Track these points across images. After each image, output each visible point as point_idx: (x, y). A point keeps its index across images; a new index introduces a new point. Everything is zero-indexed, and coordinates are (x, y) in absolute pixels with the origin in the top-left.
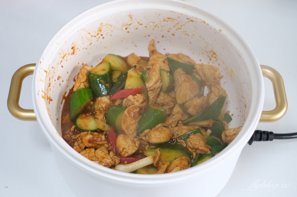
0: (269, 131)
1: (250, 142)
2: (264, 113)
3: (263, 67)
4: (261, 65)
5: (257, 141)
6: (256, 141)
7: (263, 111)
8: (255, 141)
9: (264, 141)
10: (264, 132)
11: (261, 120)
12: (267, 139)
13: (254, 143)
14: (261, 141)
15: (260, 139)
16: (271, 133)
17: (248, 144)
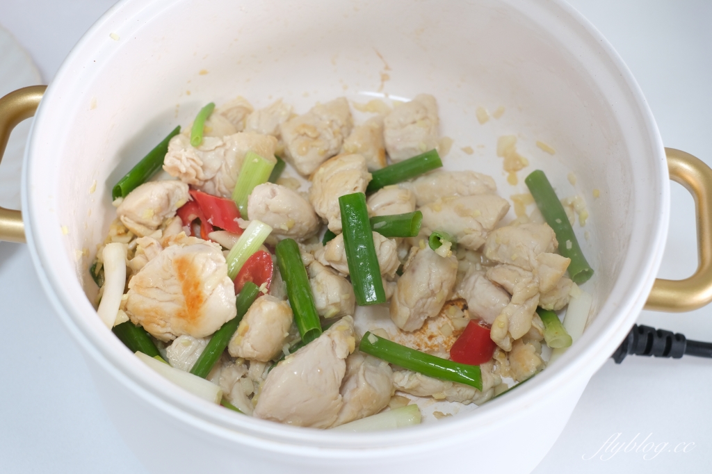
0: (675, 332)
1: (619, 356)
2: (660, 283)
3: (671, 153)
4: (667, 149)
5: (638, 354)
6: (634, 356)
7: (657, 280)
8: (632, 353)
9: (656, 356)
10: (660, 333)
11: (651, 304)
12: (666, 353)
13: (630, 359)
14: (650, 355)
15: (647, 352)
16: (680, 337)
17: (613, 361)
